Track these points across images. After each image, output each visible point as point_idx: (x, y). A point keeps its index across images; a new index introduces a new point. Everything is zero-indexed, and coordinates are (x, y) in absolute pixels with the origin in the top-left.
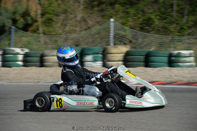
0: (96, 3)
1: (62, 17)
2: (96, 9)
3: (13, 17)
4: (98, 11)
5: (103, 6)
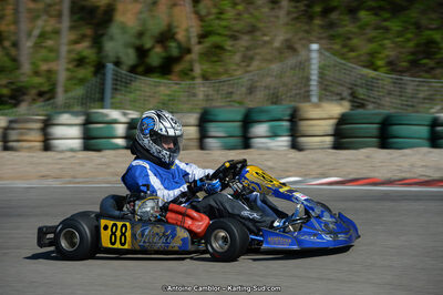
0: (318, 9)
1: (245, 41)
2: (317, 22)
3: (138, 42)
4: (322, 27)
5: (334, 16)
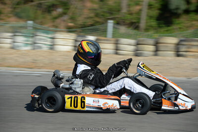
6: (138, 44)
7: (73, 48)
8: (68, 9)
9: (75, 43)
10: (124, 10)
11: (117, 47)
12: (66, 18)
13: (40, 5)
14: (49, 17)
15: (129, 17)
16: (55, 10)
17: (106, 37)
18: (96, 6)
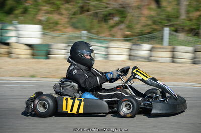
6: (196, 52)
7: (127, 57)
8: (125, 18)
9: (130, 52)
10: (183, 17)
11: (173, 55)
12: (122, 26)
13: (96, 15)
14: (105, 26)
15: (188, 23)
16: (112, 19)
17: (162, 45)
18: (153, 14)
